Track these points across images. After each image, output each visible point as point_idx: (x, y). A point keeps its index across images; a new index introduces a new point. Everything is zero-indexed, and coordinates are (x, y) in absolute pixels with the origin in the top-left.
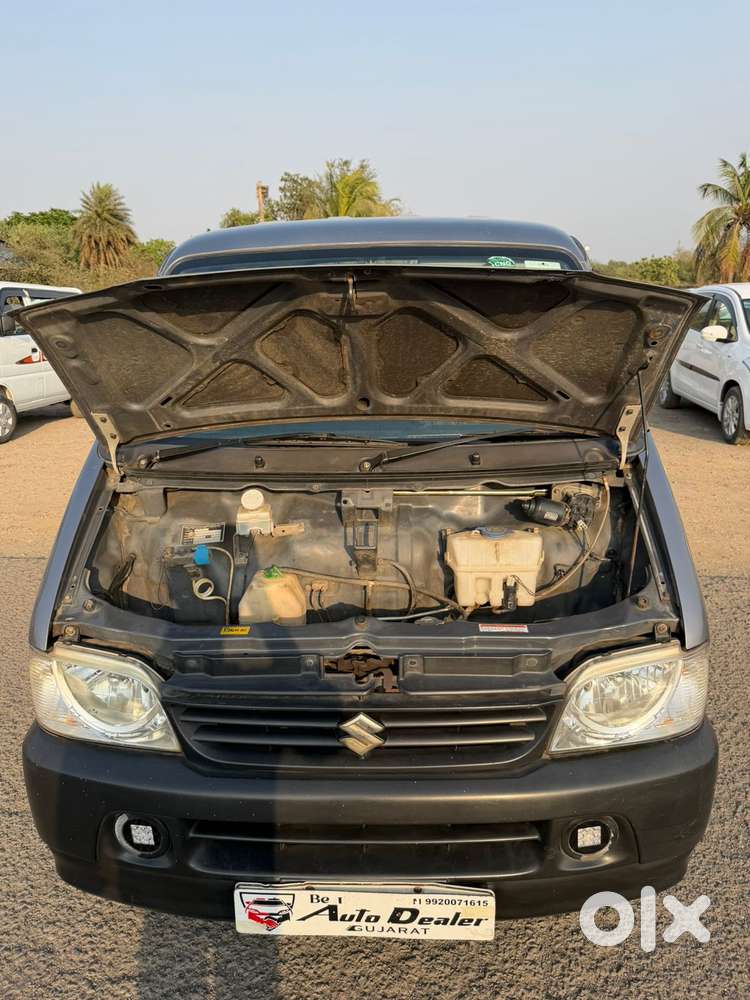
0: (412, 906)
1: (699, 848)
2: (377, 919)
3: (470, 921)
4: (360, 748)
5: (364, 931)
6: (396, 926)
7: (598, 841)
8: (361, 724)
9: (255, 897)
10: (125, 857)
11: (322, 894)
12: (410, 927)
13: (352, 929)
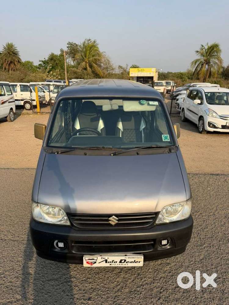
0: (125, 259)
1: (189, 244)
2: (116, 262)
3: (138, 262)
4: (113, 224)
5: (113, 265)
6: (121, 264)
7: (166, 243)
8: (114, 218)
9: (88, 258)
10: (56, 250)
11: (104, 257)
12: (124, 264)
13: (111, 265)
